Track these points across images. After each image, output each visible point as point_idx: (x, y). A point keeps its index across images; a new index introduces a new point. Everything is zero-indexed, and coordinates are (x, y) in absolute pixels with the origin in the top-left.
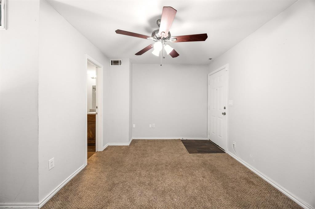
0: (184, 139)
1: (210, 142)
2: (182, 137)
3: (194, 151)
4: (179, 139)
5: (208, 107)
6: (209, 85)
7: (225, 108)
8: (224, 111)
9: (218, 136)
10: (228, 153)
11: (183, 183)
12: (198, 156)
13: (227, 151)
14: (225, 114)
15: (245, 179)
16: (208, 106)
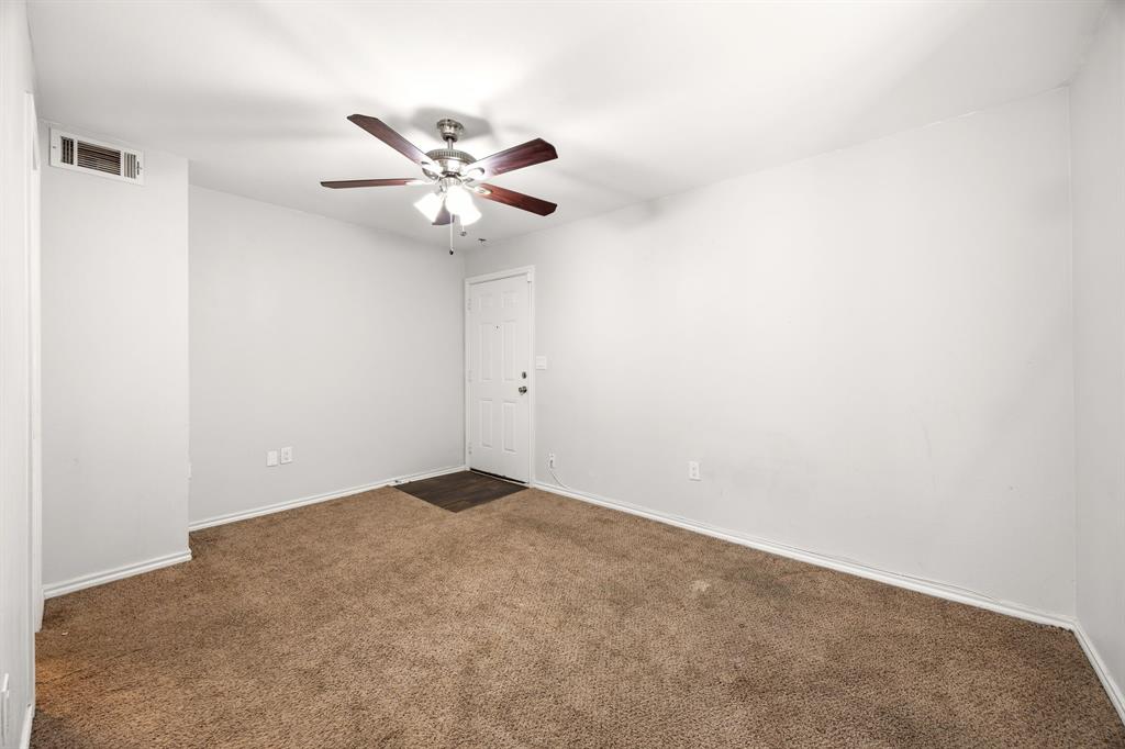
0: (404, 481)
1: (475, 474)
2: (397, 478)
3: (460, 504)
4: (388, 486)
5: (467, 373)
6: (467, 311)
7: (524, 376)
8: (523, 383)
9: (504, 451)
10: (536, 486)
11: (505, 573)
12: (481, 511)
13: (534, 482)
14: (523, 390)
15: (596, 519)
16: (467, 370)
